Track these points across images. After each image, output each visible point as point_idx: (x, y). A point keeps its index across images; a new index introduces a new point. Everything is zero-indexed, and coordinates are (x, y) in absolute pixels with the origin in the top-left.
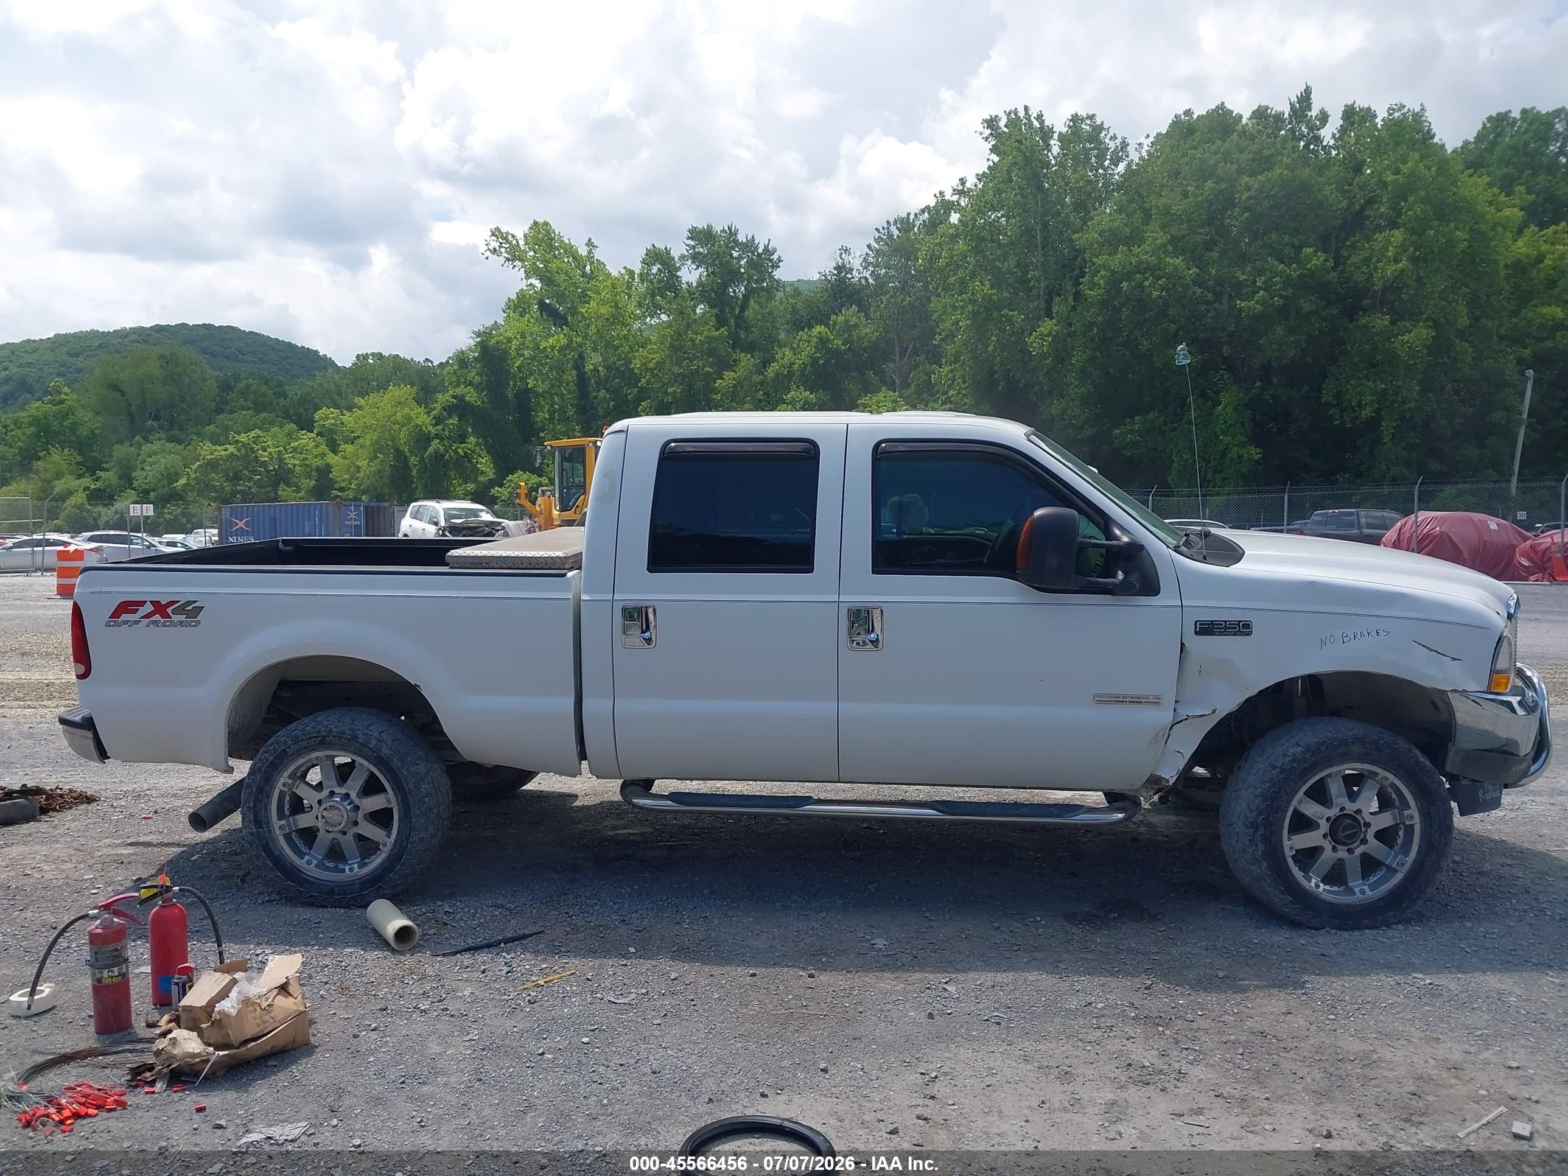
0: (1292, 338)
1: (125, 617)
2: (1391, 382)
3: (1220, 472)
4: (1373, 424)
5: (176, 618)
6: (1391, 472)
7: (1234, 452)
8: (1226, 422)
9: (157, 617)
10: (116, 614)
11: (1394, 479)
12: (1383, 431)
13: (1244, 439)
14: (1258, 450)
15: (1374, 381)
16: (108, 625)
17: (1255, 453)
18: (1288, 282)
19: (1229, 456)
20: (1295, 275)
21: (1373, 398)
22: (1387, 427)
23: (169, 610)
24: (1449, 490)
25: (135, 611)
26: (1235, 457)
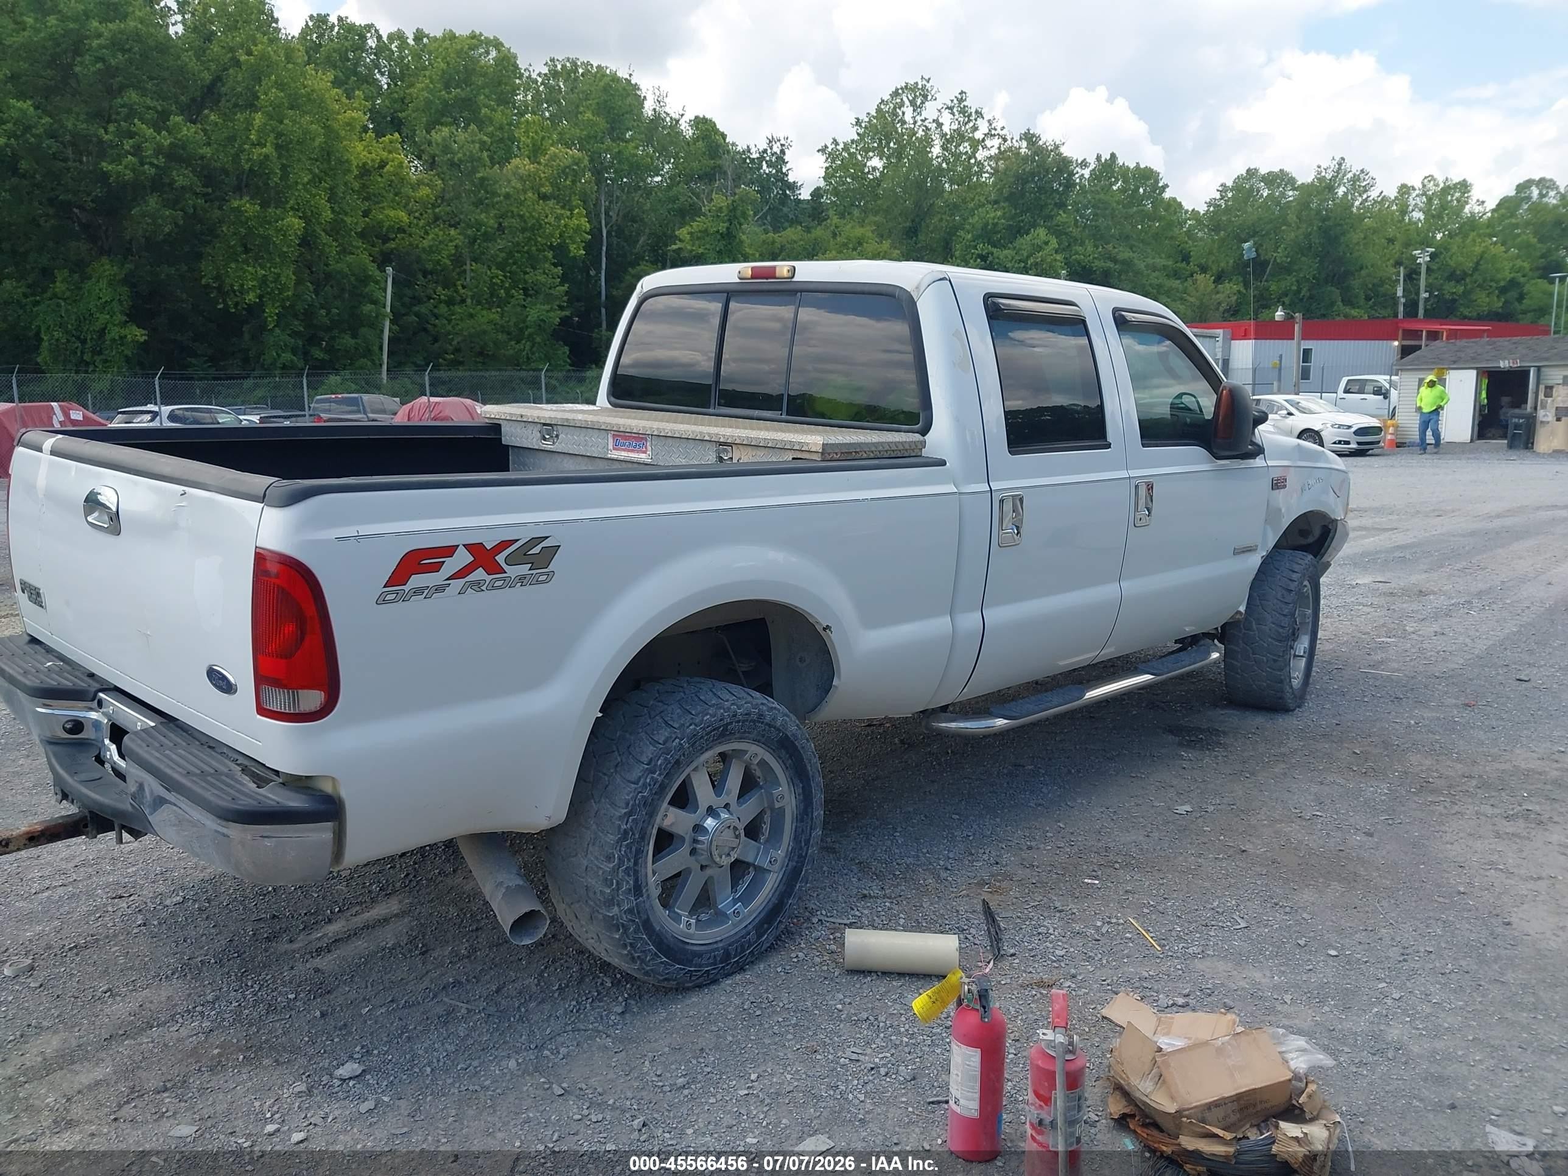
0: (167, 213)
1: (417, 581)
2: (270, 268)
3: (100, 353)
4: (256, 310)
5: (512, 571)
6: (281, 359)
7: (114, 332)
8: (100, 298)
9: (480, 574)
10: (399, 577)
11: (284, 367)
12: (266, 318)
13: (125, 318)
14: (144, 332)
15: (254, 267)
16: (381, 601)
17: (139, 334)
18: (159, 150)
19: (108, 337)
20: (167, 143)
21: (255, 283)
22: (271, 312)
23: (500, 558)
24: (334, 379)
25: (436, 568)
26: (117, 338)
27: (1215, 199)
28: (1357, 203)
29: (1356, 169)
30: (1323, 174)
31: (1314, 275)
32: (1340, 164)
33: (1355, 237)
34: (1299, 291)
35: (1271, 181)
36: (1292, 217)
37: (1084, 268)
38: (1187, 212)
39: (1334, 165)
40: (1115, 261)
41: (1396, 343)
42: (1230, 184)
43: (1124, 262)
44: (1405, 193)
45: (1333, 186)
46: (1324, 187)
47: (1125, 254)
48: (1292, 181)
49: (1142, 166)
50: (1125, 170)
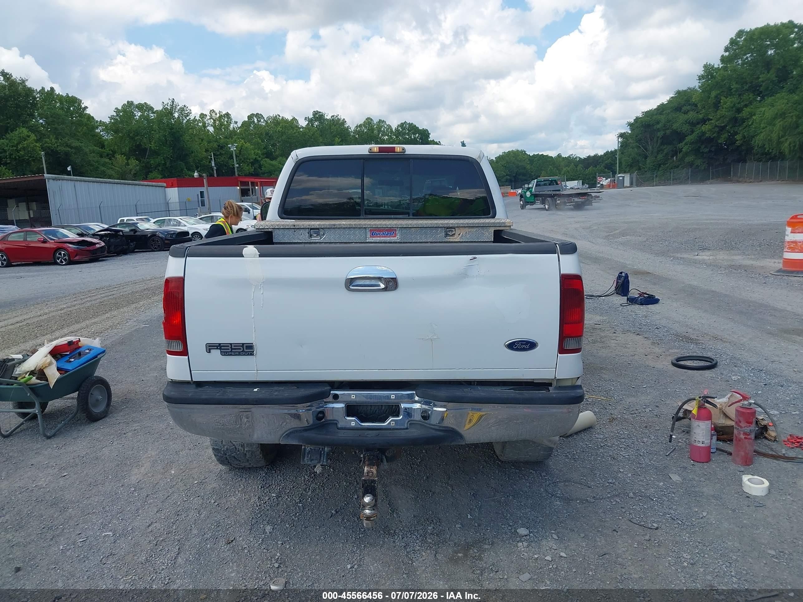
27: (113, 116)
28: (184, 121)
29: (181, 105)
30: (166, 106)
31: (171, 156)
32: (173, 102)
33: (187, 137)
34: (165, 164)
35: (141, 108)
36: (155, 127)
37: (52, 151)
38: (97, 121)
39: (170, 103)
40: (71, 148)
41: (238, 188)
42: (120, 108)
43: (76, 148)
44: (203, 117)
45: (172, 113)
46: (168, 112)
47: (76, 144)
48: (151, 109)
49: (70, 96)
50: (60, 97)
